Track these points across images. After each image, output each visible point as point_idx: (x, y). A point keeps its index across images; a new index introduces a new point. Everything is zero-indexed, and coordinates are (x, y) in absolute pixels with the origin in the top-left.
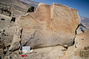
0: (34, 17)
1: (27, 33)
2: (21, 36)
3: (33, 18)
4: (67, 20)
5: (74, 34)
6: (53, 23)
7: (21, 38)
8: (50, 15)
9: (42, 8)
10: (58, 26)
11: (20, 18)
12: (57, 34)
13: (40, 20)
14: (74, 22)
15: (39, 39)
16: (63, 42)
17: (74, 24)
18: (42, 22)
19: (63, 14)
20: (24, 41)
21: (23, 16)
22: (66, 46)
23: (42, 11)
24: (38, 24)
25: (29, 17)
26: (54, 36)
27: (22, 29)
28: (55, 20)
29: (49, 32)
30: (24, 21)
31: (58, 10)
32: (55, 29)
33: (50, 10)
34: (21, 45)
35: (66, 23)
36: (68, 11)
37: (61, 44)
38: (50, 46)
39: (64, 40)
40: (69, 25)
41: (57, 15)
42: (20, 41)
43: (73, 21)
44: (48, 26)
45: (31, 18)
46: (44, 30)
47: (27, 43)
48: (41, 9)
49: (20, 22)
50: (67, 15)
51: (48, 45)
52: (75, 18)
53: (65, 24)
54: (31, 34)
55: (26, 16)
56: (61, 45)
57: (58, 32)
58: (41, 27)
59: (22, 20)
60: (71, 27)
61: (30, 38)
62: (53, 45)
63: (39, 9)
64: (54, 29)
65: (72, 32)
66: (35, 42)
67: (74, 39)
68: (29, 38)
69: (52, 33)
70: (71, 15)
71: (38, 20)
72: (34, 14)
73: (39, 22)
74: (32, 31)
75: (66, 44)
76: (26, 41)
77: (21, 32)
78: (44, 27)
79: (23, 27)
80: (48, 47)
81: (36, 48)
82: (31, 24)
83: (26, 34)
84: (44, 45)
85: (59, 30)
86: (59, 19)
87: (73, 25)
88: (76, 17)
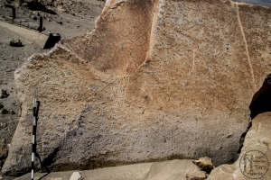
0: (81, 59)
1: (55, 118)
2: (35, 128)
3: (77, 61)
4: (213, 61)
5: (242, 116)
6: (153, 77)
7: (34, 133)
8: (147, 41)
9: (117, 16)
10: (172, 88)
11: (31, 65)
12: (166, 118)
13: (104, 69)
14: (248, 67)
15: (99, 136)
16: (193, 145)
17: (247, 74)
18: (108, 76)
19: (201, 34)
20: (45, 143)
21: (39, 58)
22: (205, 161)
23: (116, 27)
24: (93, 83)
25: (60, 61)
26: (155, 127)
27: (39, 102)
28: (162, 63)
29: (137, 111)
30: (46, 76)
31: (180, 22)
32: (160, 100)
33: (147, 20)
34: (37, 155)
35: (211, 70)
36: (223, 20)
37: (185, 153)
38: (144, 162)
39: (196, 139)
40: (222, 79)
41: (171, 40)
43: (242, 60)
44: (133, 90)
45: (67, 64)
46: (115, 106)
47: (57, 150)
48: (115, 20)
49: (30, 79)
50: (217, 38)
51: (135, 156)
52: (254, 49)
53: (204, 76)
54: (69, 120)
55: (51, 54)
56: (189, 158)
57: (172, 110)
58: (107, 95)
59: (36, 72)
60: (230, 87)
61: (69, 134)
62: (155, 156)
63: (107, 18)
64: (155, 98)
65: (232, 110)
66: (88, 145)
67: (244, 135)
68: (62, 135)
69: (147, 113)
70: (239, 34)
71: (92, 69)
72: (84, 43)
73: (99, 74)
74: (73, 110)
75: (207, 154)
76: (53, 145)
77: (36, 115)
78: (119, 93)
79: (42, 97)
80: (135, 163)
81: (94, 167)
82: (68, 85)
83: (51, 122)
84: (122, 157)
85: (177, 103)
86: (178, 58)
87: (243, 77)
88: (260, 41)
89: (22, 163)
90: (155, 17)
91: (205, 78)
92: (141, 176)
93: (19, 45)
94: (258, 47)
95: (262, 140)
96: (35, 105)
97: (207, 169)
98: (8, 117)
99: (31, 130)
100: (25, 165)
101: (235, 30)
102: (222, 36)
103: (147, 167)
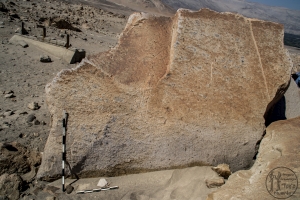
0: (106, 73)
1: (83, 128)
2: (64, 138)
3: (102, 75)
4: (230, 73)
5: (257, 124)
6: (174, 89)
7: (64, 142)
8: (167, 55)
9: (139, 33)
10: (192, 99)
11: (60, 79)
12: (187, 128)
13: (127, 82)
14: (262, 78)
15: (124, 145)
16: (212, 153)
17: (261, 85)
18: (131, 89)
19: (217, 48)
20: (74, 152)
21: (68, 73)
22: (223, 167)
23: (138, 43)
24: (117, 95)
25: (86, 75)
26: (176, 136)
27: (67, 114)
28: (182, 76)
29: (159, 122)
30: (74, 90)
31: (198, 37)
32: (180, 111)
33: (167, 35)
34: (67, 163)
35: (228, 82)
36: (238, 34)
37: (205, 160)
38: (165, 169)
39: (215, 147)
40: (238, 90)
41: (190, 54)
42: (64, 154)
43: (256, 72)
44: (155, 102)
45: (93, 78)
46: (139, 117)
47: (85, 158)
48: (137, 36)
49: (59, 92)
50: (232, 51)
51: (157, 163)
52: (267, 61)
53: (221, 88)
54: (96, 131)
55: (78, 69)
56: (208, 165)
57: (192, 120)
58: (130, 107)
59: (65, 86)
60: (245, 98)
61: (96, 144)
62: (176, 164)
63: (129, 35)
64: (176, 109)
65: (248, 119)
66: (114, 154)
67: (259, 143)
68: (90, 145)
69: (168, 124)
70: (253, 48)
71: (117, 82)
72: (108, 58)
73: (122, 87)
74: (100, 121)
75: (225, 161)
76: (81, 153)
77: (65, 125)
78: (142, 105)
79: (70, 109)
80: (157, 170)
81: (120, 174)
82: (94, 97)
83: (79, 132)
84: (146, 164)
85: (197, 113)
86: (197, 70)
87: (257, 88)
88: (272, 54)
89: (53, 170)
90: (175, 33)
91: (222, 90)
92: (163, 182)
93: (48, 61)
94: (271, 59)
95: (275, 147)
96: (64, 116)
97: (225, 175)
98: (40, 127)
99: (61, 140)
100: (57, 172)
101: (249, 45)
102: (237, 50)
103: (168, 174)
